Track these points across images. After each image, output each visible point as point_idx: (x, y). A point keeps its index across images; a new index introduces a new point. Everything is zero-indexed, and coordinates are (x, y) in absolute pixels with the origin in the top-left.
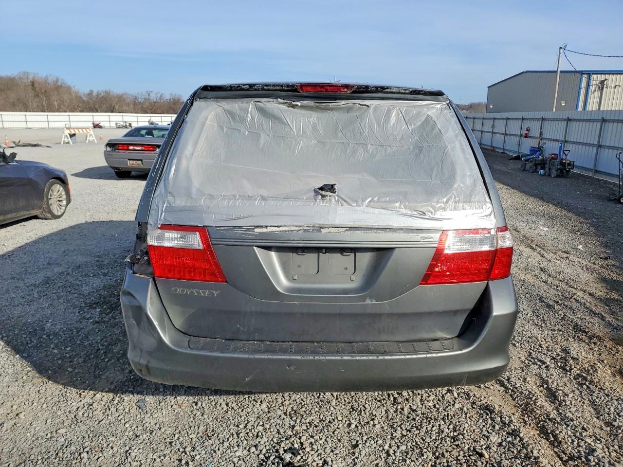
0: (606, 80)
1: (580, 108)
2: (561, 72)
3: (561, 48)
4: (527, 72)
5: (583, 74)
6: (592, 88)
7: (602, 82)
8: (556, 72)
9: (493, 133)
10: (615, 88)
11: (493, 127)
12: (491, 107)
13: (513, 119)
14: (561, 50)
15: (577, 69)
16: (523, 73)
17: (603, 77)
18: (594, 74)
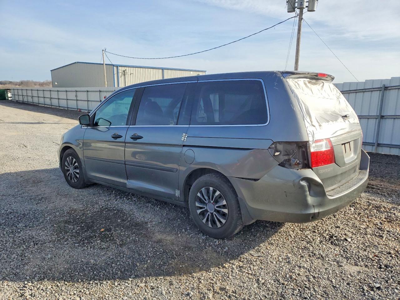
0: (126, 70)
1: (116, 86)
2: (106, 64)
3: (103, 50)
4: (78, 62)
5: (114, 66)
6: (120, 74)
7: (124, 71)
8: (103, 64)
9: (77, 100)
10: (130, 74)
11: (76, 96)
12: (56, 84)
13: (91, 91)
14: (104, 52)
15: (113, 64)
16: (75, 63)
17: (124, 69)
18: (119, 66)
